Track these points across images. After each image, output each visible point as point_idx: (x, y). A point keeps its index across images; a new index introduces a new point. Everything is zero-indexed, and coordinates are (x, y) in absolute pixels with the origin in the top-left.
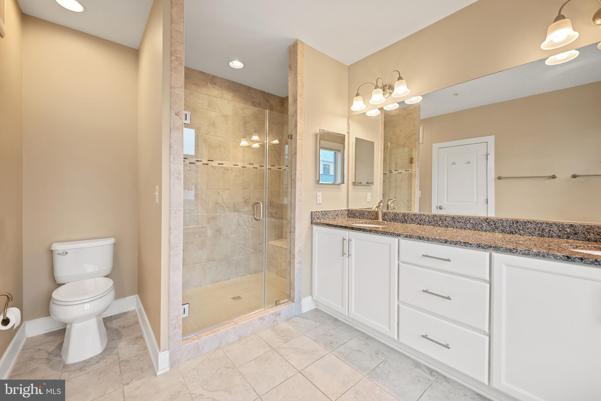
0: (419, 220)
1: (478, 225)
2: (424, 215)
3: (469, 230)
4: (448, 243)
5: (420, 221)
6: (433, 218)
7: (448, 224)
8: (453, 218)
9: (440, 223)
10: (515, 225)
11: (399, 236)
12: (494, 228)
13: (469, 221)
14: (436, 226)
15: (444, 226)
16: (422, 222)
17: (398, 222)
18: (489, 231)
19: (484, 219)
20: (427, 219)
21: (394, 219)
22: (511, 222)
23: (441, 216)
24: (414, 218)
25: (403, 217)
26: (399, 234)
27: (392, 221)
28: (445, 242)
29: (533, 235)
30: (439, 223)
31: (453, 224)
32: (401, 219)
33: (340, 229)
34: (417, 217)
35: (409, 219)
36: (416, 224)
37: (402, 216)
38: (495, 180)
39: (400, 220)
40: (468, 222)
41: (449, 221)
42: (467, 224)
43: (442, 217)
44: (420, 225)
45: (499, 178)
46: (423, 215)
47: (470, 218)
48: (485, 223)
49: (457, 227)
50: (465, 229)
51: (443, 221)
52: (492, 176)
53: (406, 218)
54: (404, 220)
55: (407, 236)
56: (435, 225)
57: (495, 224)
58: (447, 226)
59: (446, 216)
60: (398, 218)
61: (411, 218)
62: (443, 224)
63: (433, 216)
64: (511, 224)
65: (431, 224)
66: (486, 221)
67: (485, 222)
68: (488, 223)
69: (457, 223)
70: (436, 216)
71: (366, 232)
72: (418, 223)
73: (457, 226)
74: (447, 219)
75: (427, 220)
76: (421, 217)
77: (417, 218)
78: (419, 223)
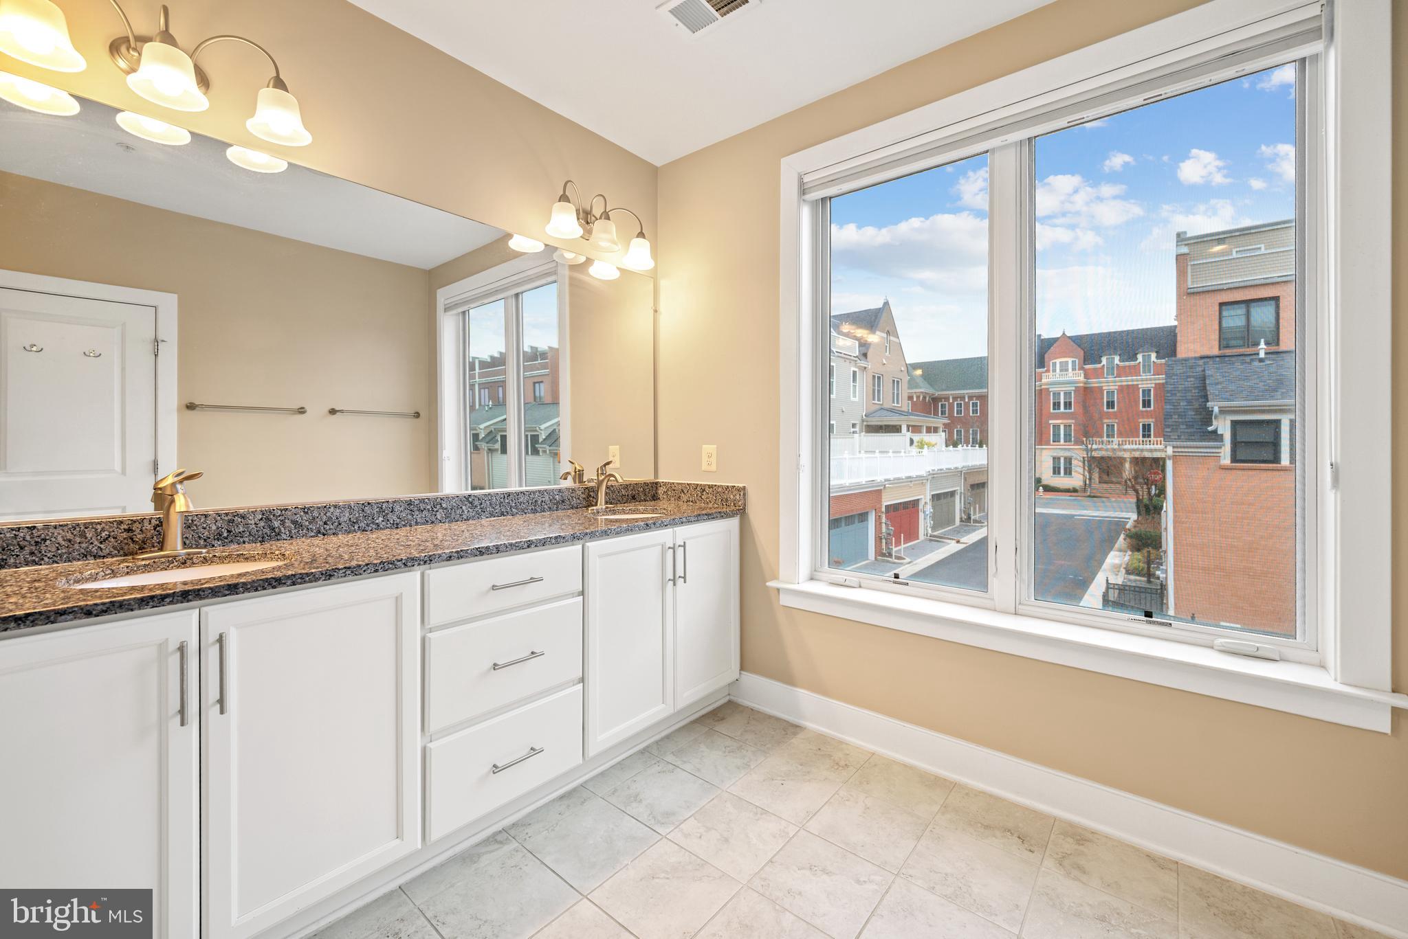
0: (321, 523)
1: (455, 512)
2: (335, 507)
3: (441, 524)
4: (533, 546)
5: (325, 523)
6: (363, 511)
7: (398, 520)
8: (410, 503)
9: (381, 519)
10: (507, 501)
11: (429, 562)
12: (480, 511)
13: (441, 504)
14: (370, 528)
15: (389, 525)
16: (332, 527)
17: (244, 542)
18: (473, 518)
19: (465, 497)
20: (345, 517)
21: (225, 535)
22: (502, 496)
23: (383, 502)
24: (304, 519)
25: (262, 524)
26: (430, 556)
27: (216, 543)
28: (528, 547)
29: (526, 513)
30: (377, 521)
31: (410, 517)
32: (254, 532)
33: (149, 610)
34: (316, 514)
35: (288, 523)
36: (313, 534)
37: (261, 519)
38: (179, 410)
39: (250, 534)
40: (438, 507)
41: (401, 512)
42: (437, 511)
43: (384, 505)
44: (324, 535)
45: (191, 407)
46: (332, 508)
47: (441, 499)
48: (466, 505)
49: (417, 523)
50: (433, 522)
51: (387, 514)
52: (170, 398)
53: (276, 524)
54: (267, 531)
55: (450, 557)
56: (367, 528)
57: (481, 504)
58: (397, 524)
59: (394, 502)
60: (241, 529)
61: (294, 522)
62: (388, 520)
63: (363, 504)
64: (502, 500)
65: (356, 527)
66: (467, 499)
67: (466, 503)
68: (471, 503)
69: (417, 513)
70: (369, 504)
71: (310, 581)
72: (319, 532)
73: (418, 521)
74: (397, 508)
75: (346, 519)
76: (328, 514)
77: (314, 519)
78: (322, 531)
